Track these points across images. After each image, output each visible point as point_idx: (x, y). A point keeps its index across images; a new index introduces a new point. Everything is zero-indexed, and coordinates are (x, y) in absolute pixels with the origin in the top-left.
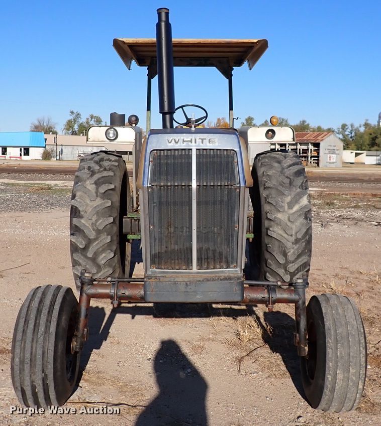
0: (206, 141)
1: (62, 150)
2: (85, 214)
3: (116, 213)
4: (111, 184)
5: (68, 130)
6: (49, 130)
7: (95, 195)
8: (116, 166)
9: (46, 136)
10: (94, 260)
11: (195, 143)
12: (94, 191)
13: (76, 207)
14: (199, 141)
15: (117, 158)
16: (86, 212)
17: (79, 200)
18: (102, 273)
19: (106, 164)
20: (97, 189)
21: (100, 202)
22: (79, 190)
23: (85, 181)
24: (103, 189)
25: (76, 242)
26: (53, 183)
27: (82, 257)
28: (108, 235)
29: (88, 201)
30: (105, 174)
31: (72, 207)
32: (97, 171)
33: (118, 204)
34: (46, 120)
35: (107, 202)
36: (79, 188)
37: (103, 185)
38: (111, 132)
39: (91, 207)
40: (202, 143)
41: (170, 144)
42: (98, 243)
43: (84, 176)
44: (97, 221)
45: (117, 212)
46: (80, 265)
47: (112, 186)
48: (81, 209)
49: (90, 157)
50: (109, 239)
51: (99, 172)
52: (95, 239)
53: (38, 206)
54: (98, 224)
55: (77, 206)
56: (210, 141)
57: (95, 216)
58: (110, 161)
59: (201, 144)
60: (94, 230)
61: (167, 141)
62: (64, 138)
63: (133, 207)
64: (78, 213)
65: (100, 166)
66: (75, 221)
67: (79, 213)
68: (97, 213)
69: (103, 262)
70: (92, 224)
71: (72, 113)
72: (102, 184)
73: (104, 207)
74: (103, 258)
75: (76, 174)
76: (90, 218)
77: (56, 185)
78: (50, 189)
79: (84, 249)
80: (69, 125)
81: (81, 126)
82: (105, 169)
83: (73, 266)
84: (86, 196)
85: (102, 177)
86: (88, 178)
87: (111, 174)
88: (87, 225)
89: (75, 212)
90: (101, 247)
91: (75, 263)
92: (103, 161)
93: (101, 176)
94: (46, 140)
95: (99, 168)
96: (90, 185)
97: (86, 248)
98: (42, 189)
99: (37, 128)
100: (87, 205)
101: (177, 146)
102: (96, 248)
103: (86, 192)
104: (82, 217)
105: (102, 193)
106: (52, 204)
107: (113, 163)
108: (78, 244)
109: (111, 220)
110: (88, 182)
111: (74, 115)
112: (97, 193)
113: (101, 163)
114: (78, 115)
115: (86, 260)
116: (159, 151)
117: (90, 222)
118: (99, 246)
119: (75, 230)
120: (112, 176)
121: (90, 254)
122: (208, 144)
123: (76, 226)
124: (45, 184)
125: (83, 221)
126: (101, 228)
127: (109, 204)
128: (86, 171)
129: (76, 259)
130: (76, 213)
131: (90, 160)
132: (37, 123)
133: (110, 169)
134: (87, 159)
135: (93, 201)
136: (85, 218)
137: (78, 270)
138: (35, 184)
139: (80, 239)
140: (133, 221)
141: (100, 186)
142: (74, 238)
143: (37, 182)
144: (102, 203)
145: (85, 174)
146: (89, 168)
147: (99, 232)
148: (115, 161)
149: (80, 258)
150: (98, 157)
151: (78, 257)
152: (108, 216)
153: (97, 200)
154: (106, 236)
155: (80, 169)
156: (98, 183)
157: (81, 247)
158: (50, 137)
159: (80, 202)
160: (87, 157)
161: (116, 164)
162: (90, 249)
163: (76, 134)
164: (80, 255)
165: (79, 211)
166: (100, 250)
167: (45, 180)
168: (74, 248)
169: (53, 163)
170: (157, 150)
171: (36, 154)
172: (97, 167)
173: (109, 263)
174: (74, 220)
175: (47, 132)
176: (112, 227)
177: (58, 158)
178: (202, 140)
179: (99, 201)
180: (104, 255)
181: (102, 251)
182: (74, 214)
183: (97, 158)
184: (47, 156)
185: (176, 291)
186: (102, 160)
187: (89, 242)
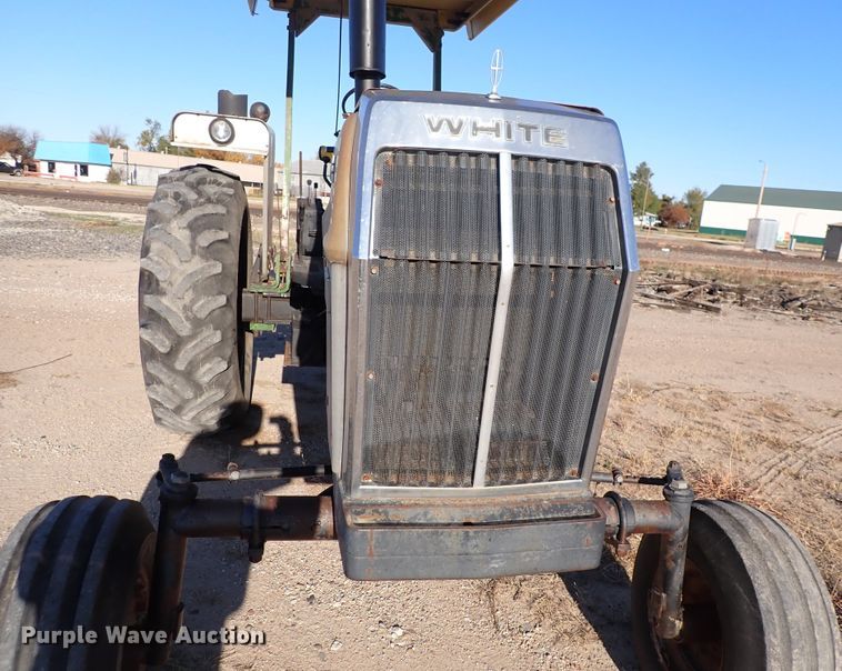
0: (537, 135)
1: (135, 172)
2: (170, 287)
3: (232, 288)
4: (221, 229)
5: (144, 144)
6: (116, 143)
7: (189, 250)
8: (231, 196)
9: (112, 151)
10: (188, 375)
11: (509, 135)
12: (186, 242)
13: (150, 272)
14: (518, 133)
15: (231, 180)
16: (171, 284)
17: (156, 258)
18: (203, 397)
19: (210, 190)
20: (194, 239)
21: (200, 266)
22: (158, 239)
23: (169, 221)
24: (206, 239)
25: (152, 342)
26: (120, 216)
27: (165, 370)
28: (216, 329)
29: (175, 263)
30: (210, 209)
31: (142, 273)
32: (192, 203)
33: (235, 270)
34: (112, 128)
35: (214, 266)
36: (157, 234)
37: (206, 232)
38: (221, 128)
39: (181, 274)
40: (528, 138)
41: (434, 135)
42: (196, 345)
43: (168, 212)
44: (193, 302)
45: (232, 284)
46: (160, 382)
47: (224, 235)
48: (160, 277)
49: (178, 175)
50: (217, 337)
51: (197, 204)
52: (192, 337)
53: (96, 250)
54: (195, 308)
55: (153, 272)
56: (547, 137)
57: (191, 292)
58: (219, 184)
59: (524, 142)
60: (187, 318)
61: (426, 123)
62: (138, 155)
63: (260, 273)
64: (154, 285)
65: (200, 194)
66: (149, 300)
67: (158, 284)
68: (194, 287)
69: (206, 379)
70: (185, 307)
71: (149, 121)
72: (205, 229)
73: (207, 275)
74: (205, 374)
75: (151, 205)
76: (179, 295)
77: (126, 219)
78: (115, 225)
79: (168, 354)
80: (145, 139)
81: (161, 140)
82: (209, 201)
83: (148, 385)
84: (171, 251)
85: (204, 215)
86: (175, 216)
87: (221, 209)
88: (175, 309)
89: (148, 282)
90: (202, 352)
91: (150, 380)
92: (204, 184)
93: (201, 213)
94: (112, 155)
95: (196, 196)
96: (178, 230)
97: (172, 354)
98: (104, 224)
99: (100, 139)
100: (173, 270)
101: (454, 143)
102: (194, 354)
103: (172, 244)
104: (162, 293)
105: (203, 248)
106: (118, 248)
107: (225, 189)
108: (156, 346)
109: (222, 300)
110: (174, 224)
111: (152, 125)
112: (193, 246)
113: (201, 187)
114: (157, 125)
115: (174, 376)
116: (400, 154)
117: (180, 304)
118: (198, 351)
119: (149, 318)
120: (223, 215)
121: (180, 365)
122: (543, 143)
123: (152, 311)
124: (109, 217)
125: (165, 301)
126: (202, 315)
127: (218, 269)
128: (170, 201)
129: (152, 372)
130: (150, 284)
131: (178, 180)
132: (100, 133)
133: (219, 201)
134: (171, 178)
135: (186, 262)
136: (170, 295)
137: (157, 392)
138: (93, 216)
139: (161, 336)
140: (260, 297)
141: (200, 233)
142: (147, 334)
143: (98, 213)
144: (203, 268)
145: (167, 207)
146: (177, 196)
147: (198, 324)
148: (229, 186)
149: (161, 371)
150: (195, 175)
151: (156, 369)
152: (215, 292)
153: (193, 261)
154: (212, 331)
155: (157, 198)
156: (195, 228)
157: (162, 350)
158: (118, 153)
159: (158, 263)
160: (172, 175)
161: (231, 191)
162: (180, 356)
163: (155, 151)
164: (160, 366)
165: (157, 281)
166: (202, 356)
167: (109, 211)
168: (148, 353)
169: (122, 188)
170: (394, 150)
171: (98, 174)
172: (192, 196)
173: (218, 381)
174: (147, 297)
175: (113, 145)
176: (224, 313)
177: (130, 181)
178: (528, 128)
179: (197, 264)
180: (208, 366)
181: (204, 359)
182: (146, 286)
183: (192, 178)
184: (114, 178)
185: (435, 554)
186: (202, 181)
187: (178, 343)
